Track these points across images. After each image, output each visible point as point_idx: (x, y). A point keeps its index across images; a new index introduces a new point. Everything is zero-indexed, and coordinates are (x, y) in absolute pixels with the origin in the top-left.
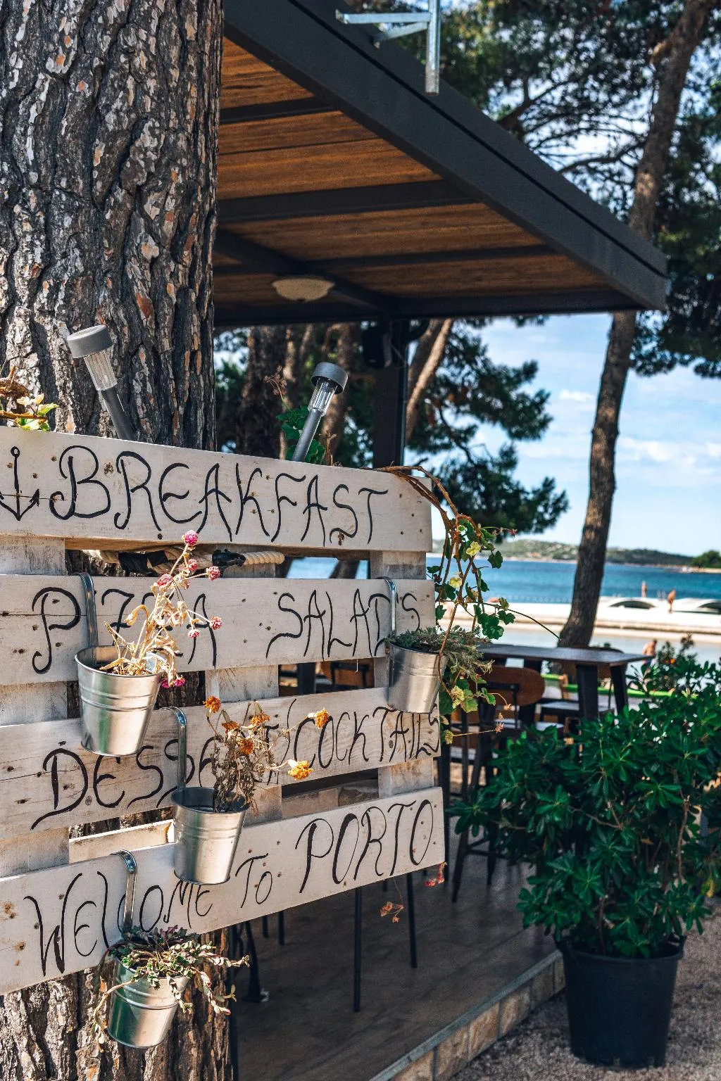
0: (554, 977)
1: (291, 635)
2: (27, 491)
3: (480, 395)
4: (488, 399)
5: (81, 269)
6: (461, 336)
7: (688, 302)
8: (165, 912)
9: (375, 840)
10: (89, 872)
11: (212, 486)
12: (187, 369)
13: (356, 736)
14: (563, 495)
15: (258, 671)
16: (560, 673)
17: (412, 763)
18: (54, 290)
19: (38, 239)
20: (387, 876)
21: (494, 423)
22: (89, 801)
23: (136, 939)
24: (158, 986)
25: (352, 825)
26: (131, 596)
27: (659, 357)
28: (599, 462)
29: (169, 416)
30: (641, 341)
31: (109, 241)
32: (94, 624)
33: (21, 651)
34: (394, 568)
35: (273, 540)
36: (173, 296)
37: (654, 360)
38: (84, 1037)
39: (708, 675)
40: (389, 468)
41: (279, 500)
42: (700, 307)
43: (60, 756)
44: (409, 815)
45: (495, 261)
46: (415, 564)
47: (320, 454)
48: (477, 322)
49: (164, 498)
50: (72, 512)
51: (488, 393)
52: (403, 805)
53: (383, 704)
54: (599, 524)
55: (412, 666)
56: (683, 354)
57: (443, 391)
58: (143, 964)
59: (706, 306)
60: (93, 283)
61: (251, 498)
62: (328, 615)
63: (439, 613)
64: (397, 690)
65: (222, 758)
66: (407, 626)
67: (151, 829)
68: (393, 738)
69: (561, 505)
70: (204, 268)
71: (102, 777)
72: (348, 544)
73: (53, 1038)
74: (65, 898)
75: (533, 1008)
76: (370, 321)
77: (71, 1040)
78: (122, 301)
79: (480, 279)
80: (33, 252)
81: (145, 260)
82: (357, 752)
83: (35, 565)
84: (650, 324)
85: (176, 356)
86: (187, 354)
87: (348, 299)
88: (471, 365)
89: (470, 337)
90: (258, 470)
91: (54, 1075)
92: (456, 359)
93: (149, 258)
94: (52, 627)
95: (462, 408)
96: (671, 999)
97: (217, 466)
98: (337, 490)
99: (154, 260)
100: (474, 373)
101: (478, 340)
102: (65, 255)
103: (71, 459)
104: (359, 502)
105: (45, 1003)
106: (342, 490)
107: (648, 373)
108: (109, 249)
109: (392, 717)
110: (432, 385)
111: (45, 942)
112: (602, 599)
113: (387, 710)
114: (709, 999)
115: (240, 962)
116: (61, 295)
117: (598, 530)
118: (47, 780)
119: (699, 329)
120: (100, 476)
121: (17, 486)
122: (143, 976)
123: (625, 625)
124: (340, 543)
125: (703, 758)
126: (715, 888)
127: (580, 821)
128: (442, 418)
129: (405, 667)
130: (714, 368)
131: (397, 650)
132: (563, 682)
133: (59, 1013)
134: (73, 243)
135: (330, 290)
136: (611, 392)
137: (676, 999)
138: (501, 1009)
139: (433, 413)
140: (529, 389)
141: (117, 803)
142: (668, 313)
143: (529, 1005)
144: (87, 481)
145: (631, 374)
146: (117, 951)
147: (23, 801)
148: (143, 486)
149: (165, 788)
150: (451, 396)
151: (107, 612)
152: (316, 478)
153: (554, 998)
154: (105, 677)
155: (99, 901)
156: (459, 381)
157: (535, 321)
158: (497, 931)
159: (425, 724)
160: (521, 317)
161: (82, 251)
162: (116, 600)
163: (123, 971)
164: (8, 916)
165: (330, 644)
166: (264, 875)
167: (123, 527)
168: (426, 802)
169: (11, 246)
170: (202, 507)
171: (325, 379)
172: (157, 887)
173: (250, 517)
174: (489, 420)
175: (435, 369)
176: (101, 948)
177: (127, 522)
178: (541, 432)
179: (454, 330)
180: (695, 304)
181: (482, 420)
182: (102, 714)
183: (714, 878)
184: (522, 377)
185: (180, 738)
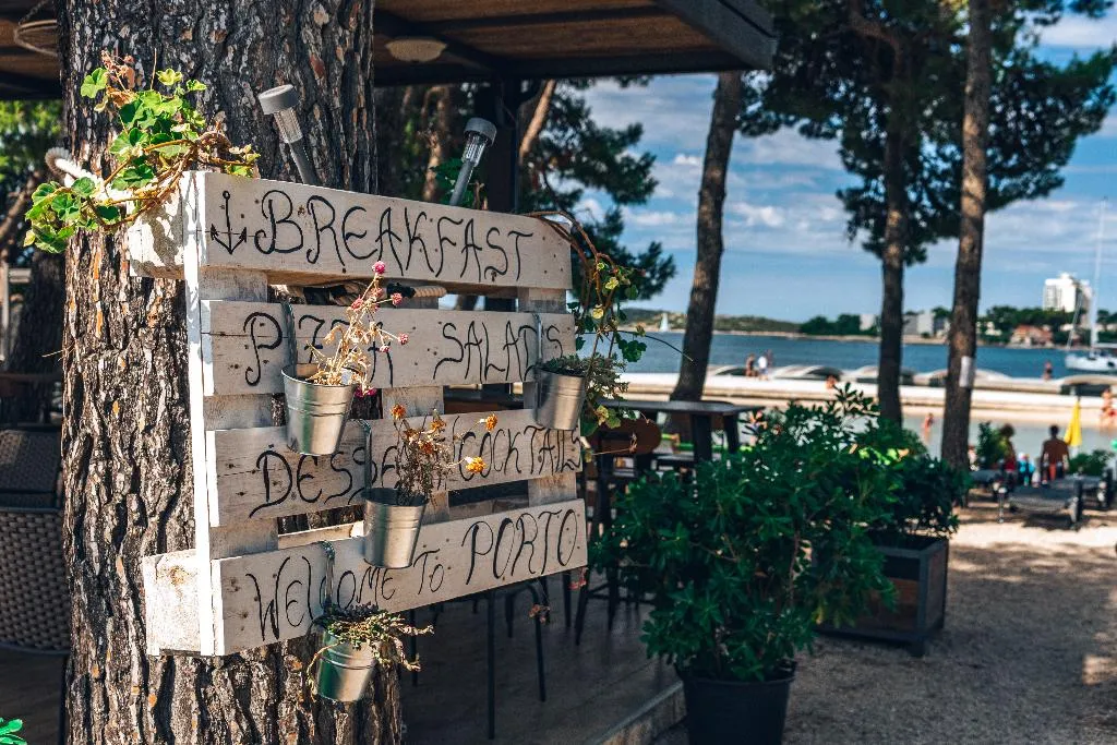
0: (674, 708)
1: (454, 360)
2: (237, 229)
3: (584, 159)
4: (593, 163)
5: (262, 35)
6: (564, 97)
7: (792, 61)
8: (357, 593)
9: (528, 543)
10: (296, 556)
11: (385, 227)
12: (355, 124)
13: (511, 451)
14: (670, 260)
15: (426, 391)
16: (672, 433)
17: (558, 476)
18: (238, 54)
19: (223, 7)
20: (538, 574)
21: (599, 187)
22: (294, 496)
23: (337, 614)
24: (359, 648)
25: (509, 529)
26: (322, 322)
27: (764, 116)
28: (706, 223)
29: (340, 167)
30: (746, 102)
31: (285, 9)
32: (294, 346)
33: (236, 367)
34: (539, 303)
35: (437, 276)
36: (342, 58)
37: (759, 121)
38: (284, 709)
39: (815, 418)
40: (533, 213)
41: (441, 241)
42: (805, 66)
43: (270, 457)
44: (556, 522)
45: (609, 21)
46: (556, 300)
47: (472, 201)
48: (580, 83)
49: (347, 237)
50: (272, 248)
51: (592, 156)
52: (551, 514)
53: (533, 423)
54: (707, 286)
55: (558, 388)
56: (788, 115)
57: (546, 154)
58: (345, 630)
59: (810, 65)
60: (272, 46)
61: (418, 238)
62: (484, 342)
63: (579, 344)
64: (544, 411)
65: (404, 461)
66: (551, 354)
67: (337, 530)
68: (542, 454)
69: (668, 270)
70: (366, 33)
71: (304, 477)
72: (500, 281)
73: (257, 710)
74: (277, 576)
75: (655, 736)
76: (470, 82)
77: (273, 712)
78: (298, 62)
79: (591, 40)
80: (218, 19)
81: (317, 27)
82: (512, 463)
83: (244, 294)
84: (754, 84)
85: (346, 113)
86: (355, 111)
87: (457, 59)
88: (574, 127)
89: (573, 99)
90: (423, 213)
91: (259, 741)
92: (559, 122)
93: (320, 24)
94: (260, 346)
95: (567, 172)
96: (782, 724)
97: (389, 210)
98: (489, 232)
99: (325, 26)
100: (578, 136)
101: (582, 102)
102: (246, 22)
103: (270, 201)
104: (508, 243)
105: (248, 681)
106: (494, 232)
107: (754, 134)
108: (285, 17)
109: (541, 435)
110: (535, 148)
111: (264, 612)
112: (710, 367)
113: (536, 429)
114: (819, 724)
115: (425, 631)
116: (245, 58)
117: (706, 294)
118: (260, 476)
119: (803, 89)
120: (294, 217)
121: (228, 225)
122: (347, 640)
123: (732, 393)
124: (493, 280)
125: (812, 492)
126: (824, 616)
127: (700, 554)
128: (546, 182)
129: (552, 388)
130: (819, 128)
131: (545, 375)
132: (674, 441)
133: (262, 689)
134: (254, 11)
135: (444, 51)
136: (717, 153)
137: (787, 724)
138: (627, 734)
139: (537, 178)
140: (634, 153)
141: (316, 500)
142: (773, 73)
143: (652, 732)
144: (284, 221)
145: (737, 134)
146: (322, 623)
147: (242, 494)
148: (329, 226)
149: (354, 489)
150: (554, 161)
151: (304, 334)
152: (472, 221)
153: (673, 728)
154: (310, 387)
155: (305, 581)
156: (563, 144)
157: (639, 81)
158: (619, 669)
159: (568, 443)
160: (625, 78)
161: (262, 18)
162: (309, 325)
163: (329, 637)
164: (233, 589)
165: (487, 369)
166: (437, 567)
167: (314, 262)
168: (570, 512)
169: (198, 13)
170: (378, 245)
171: (476, 133)
172: (350, 572)
173: (417, 256)
174: (594, 184)
175: (539, 132)
176: (307, 621)
177: (317, 257)
178: (647, 197)
179: (558, 91)
180: (800, 63)
181: (587, 185)
182: (306, 419)
183: (823, 606)
184: (628, 140)
185: (364, 446)
